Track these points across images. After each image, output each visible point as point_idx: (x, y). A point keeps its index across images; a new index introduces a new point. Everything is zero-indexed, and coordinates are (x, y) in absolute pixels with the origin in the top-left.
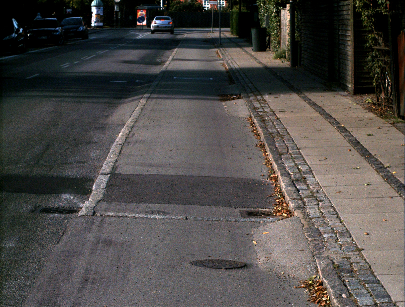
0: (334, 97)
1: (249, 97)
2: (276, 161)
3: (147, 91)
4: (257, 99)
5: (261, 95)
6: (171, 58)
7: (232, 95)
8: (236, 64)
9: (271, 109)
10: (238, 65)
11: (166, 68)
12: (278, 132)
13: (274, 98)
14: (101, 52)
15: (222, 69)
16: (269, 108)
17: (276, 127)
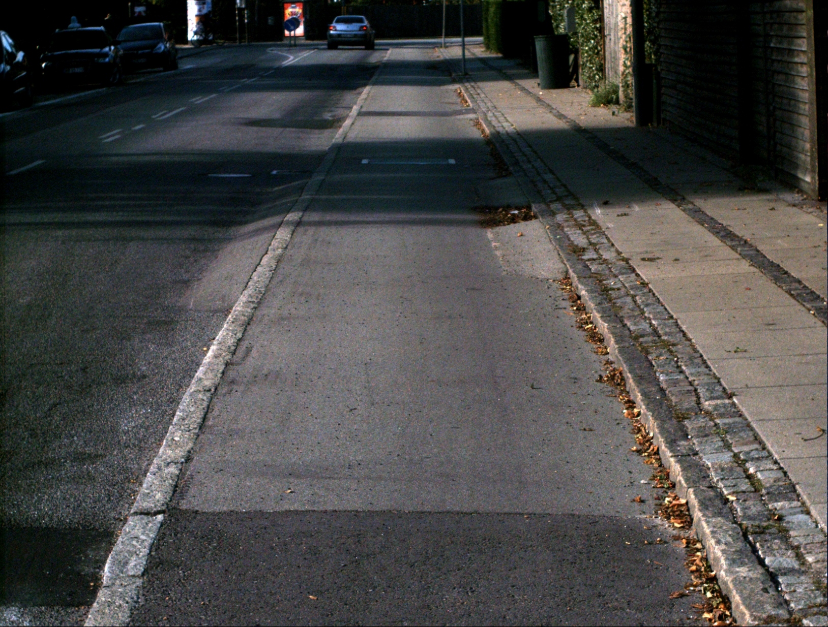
0: (773, 209)
1: (553, 214)
2: (672, 443)
3: (297, 201)
4: (575, 220)
5: (582, 207)
6: (355, 108)
7: (508, 208)
8: (507, 121)
9: (619, 253)
10: (512, 125)
11: (344, 138)
12: (655, 331)
13: (618, 216)
14: (198, 100)
15: (475, 134)
16: (613, 249)
17: (646, 315)
